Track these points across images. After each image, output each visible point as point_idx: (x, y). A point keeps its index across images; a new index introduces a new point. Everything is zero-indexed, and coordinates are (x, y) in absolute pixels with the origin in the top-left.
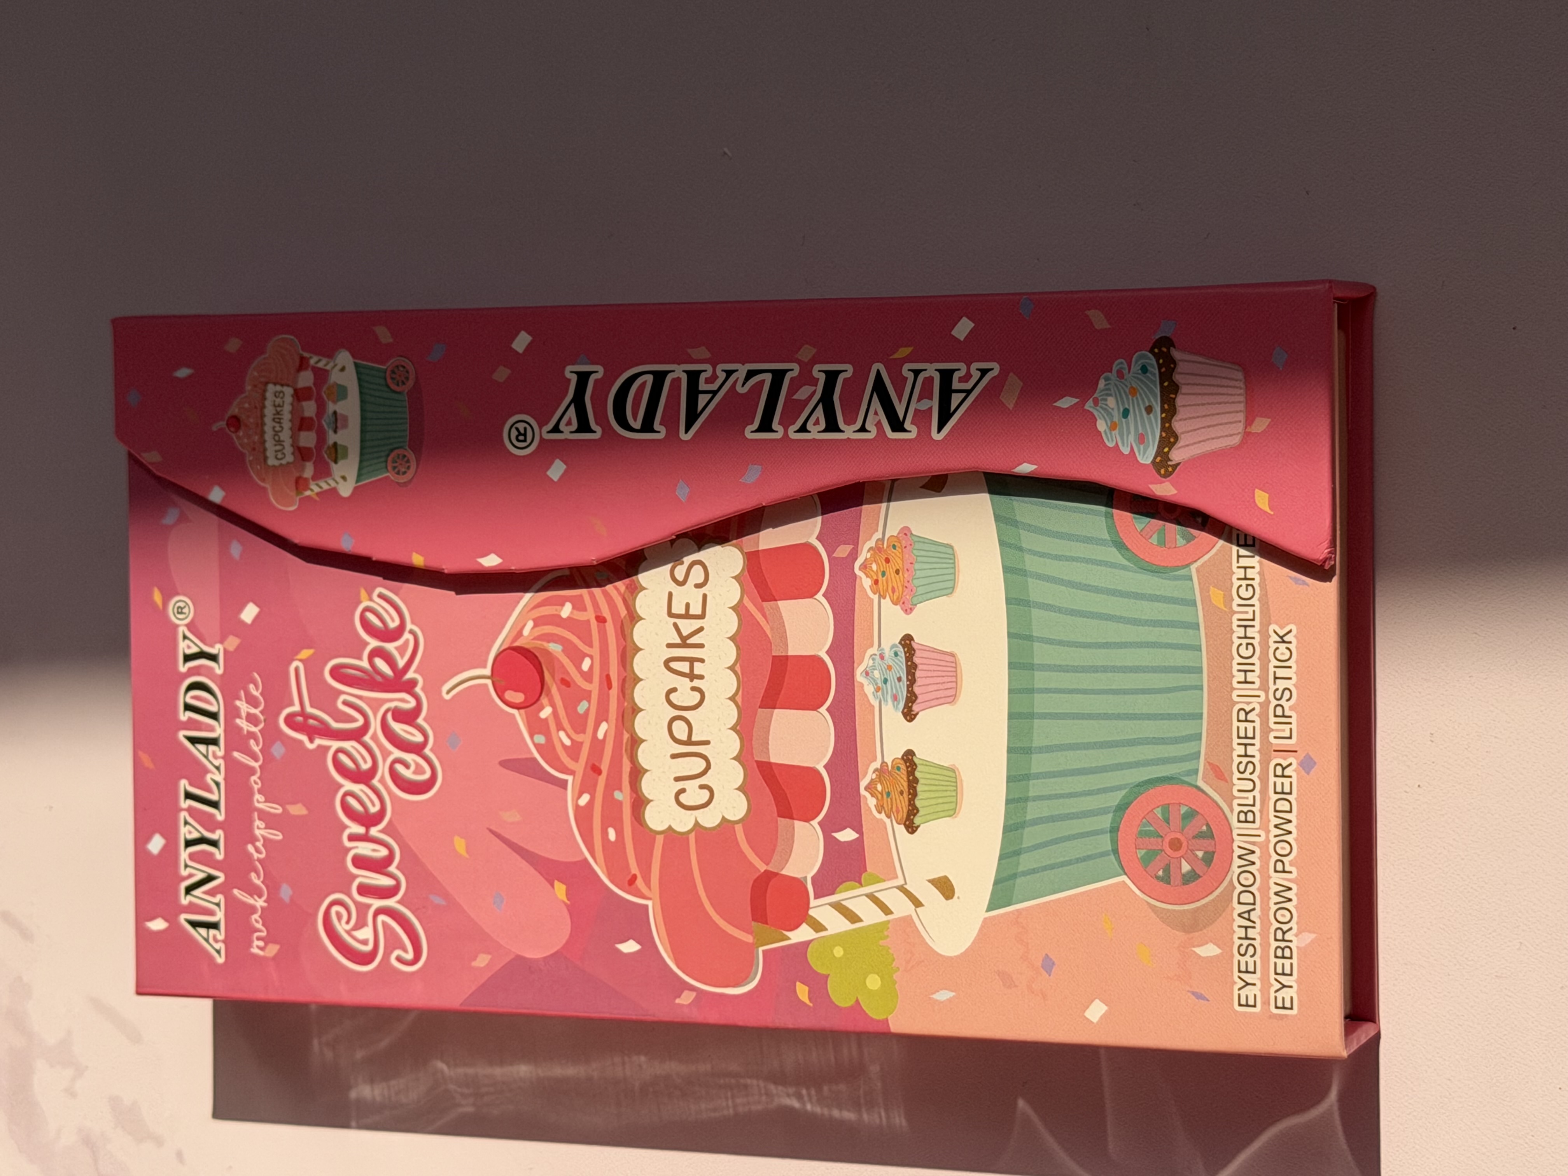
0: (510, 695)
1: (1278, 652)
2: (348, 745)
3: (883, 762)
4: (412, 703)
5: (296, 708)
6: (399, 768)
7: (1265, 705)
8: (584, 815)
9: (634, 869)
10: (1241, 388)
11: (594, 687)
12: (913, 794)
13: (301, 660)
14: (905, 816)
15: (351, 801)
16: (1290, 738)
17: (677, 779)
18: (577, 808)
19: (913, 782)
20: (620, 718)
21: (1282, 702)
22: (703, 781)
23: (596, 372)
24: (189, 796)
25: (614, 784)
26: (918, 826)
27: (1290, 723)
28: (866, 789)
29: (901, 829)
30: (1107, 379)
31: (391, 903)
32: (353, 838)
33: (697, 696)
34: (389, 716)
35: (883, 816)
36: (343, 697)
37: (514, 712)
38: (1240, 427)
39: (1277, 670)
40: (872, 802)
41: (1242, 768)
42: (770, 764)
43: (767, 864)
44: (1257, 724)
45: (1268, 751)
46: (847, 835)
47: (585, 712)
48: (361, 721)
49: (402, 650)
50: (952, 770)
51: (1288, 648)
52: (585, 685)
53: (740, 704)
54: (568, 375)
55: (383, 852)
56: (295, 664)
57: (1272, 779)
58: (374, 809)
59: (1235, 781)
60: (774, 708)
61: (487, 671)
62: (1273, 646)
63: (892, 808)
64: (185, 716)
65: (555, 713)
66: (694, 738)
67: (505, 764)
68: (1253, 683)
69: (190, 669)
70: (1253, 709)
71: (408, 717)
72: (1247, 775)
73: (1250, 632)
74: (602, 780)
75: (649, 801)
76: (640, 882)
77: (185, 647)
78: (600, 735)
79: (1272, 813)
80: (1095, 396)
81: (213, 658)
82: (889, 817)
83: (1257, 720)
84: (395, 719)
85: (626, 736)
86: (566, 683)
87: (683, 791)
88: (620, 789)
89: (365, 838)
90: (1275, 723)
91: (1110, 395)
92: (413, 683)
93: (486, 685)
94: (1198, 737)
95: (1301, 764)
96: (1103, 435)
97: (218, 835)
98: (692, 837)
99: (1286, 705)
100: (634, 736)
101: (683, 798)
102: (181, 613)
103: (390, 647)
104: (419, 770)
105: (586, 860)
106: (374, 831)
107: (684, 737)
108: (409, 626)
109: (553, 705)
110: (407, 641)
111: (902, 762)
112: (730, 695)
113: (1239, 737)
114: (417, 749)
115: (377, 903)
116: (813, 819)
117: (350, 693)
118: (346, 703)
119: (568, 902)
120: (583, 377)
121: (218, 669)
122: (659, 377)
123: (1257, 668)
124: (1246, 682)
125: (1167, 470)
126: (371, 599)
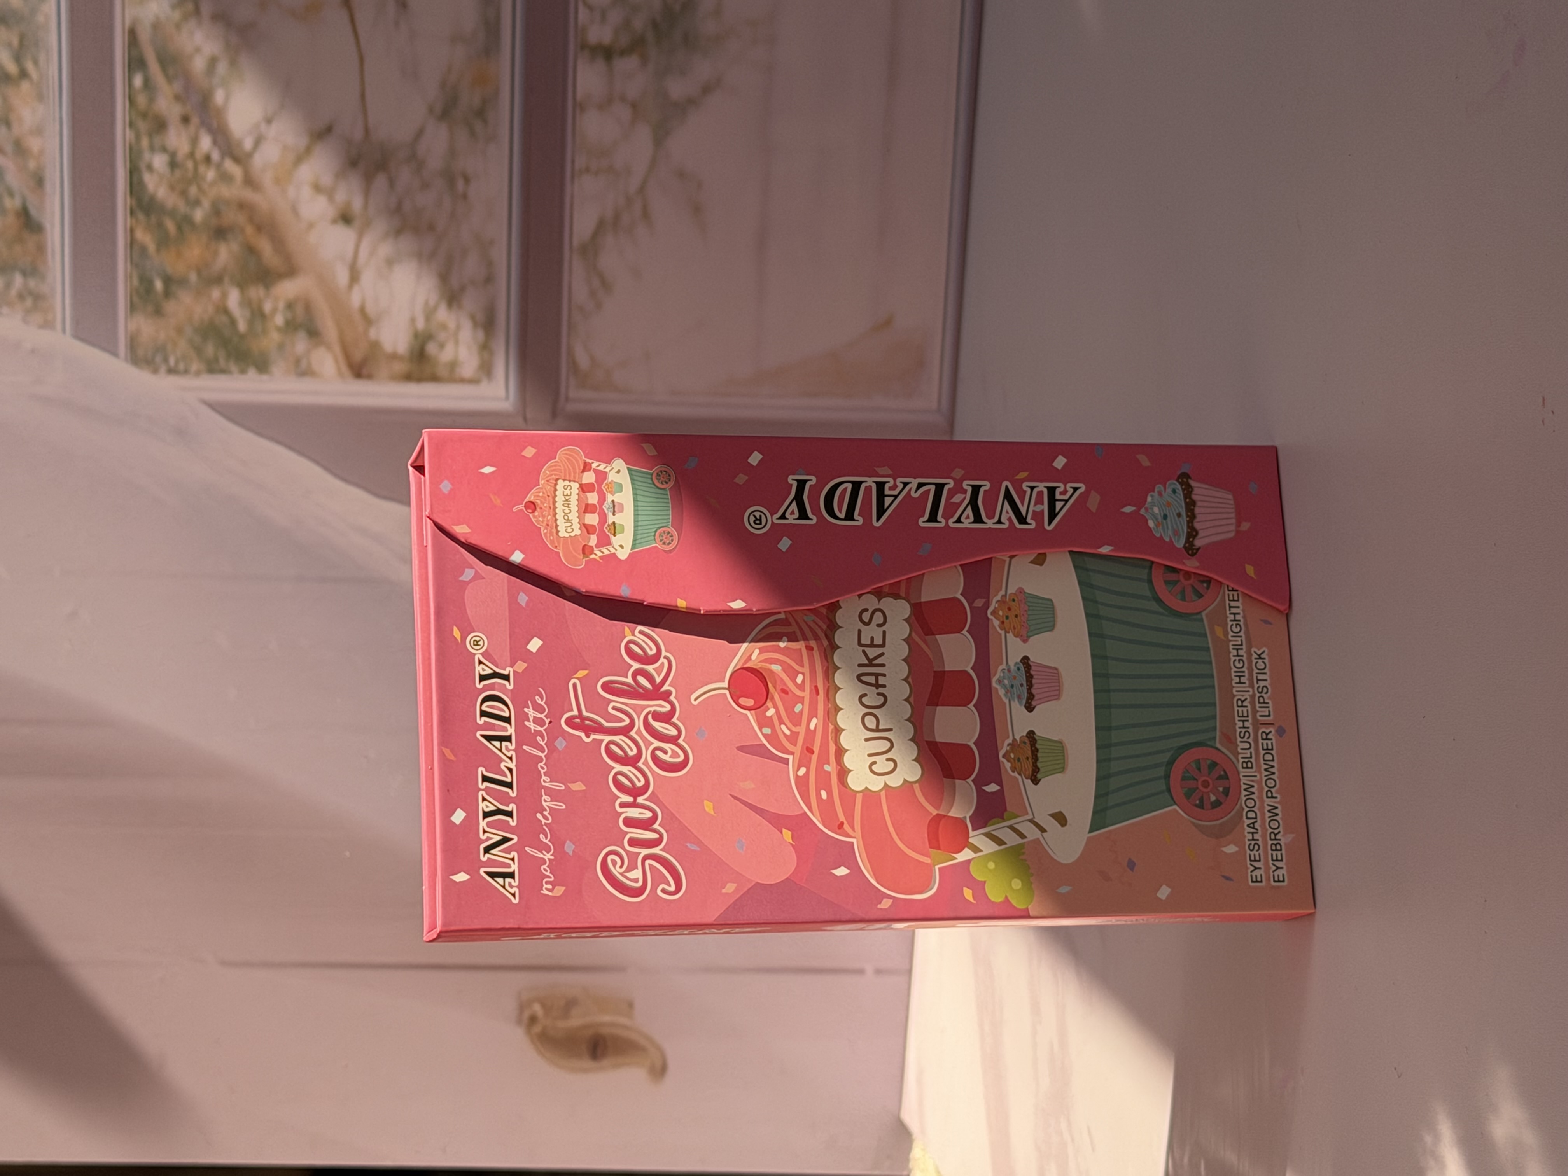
0: (742, 701)
1: (1258, 665)
2: (617, 738)
3: (1014, 740)
4: (668, 708)
5: (575, 712)
6: (659, 753)
7: (1253, 697)
8: (802, 783)
9: (842, 818)
10: (1232, 504)
11: (806, 694)
12: (1035, 759)
13: (577, 678)
14: (1031, 773)
15: (622, 779)
16: (1269, 716)
17: (870, 755)
18: (797, 778)
19: (1035, 751)
20: (826, 715)
21: (1263, 694)
22: (889, 755)
23: (811, 480)
24: (485, 779)
25: (823, 759)
26: (1040, 780)
27: (1268, 707)
28: (1004, 756)
29: (1028, 782)
30: (1152, 496)
31: (656, 850)
32: (623, 805)
33: (882, 699)
34: (650, 717)
35: (1016, 774)
36: (612, 704)
37: (747, 712)
38: (1233, 528)
39: (1259, 675)
40: (1008, 765)
41: (1242, 735)
42: (936, 743)
43: (938, 810)
44: (1249, 708)
45: (1257, 724)
46: (992, 788)
47: (799, 712)
48: (627, 721)
49: (658, 671)
50: (1060, 742)
51: (1264, 662)
52: (798, 693)
53: (913, 704)
54: (790, 481)
55: (649, 814)
56: (573, 681)
57: (1260, 741)
58: (640, 784)
59: (1238, 743)
60: (937, 705)
61: (725, 684)
62: (1255, 661)
63: (1022, 770)
64: (481, 721)
65: (778, 712)
66: (881, 727)
67: (741, 749)
68: (1244, 683)
69: (484, 686)
70: (1246, 699)
71: (666, 718)
72: (1245, 739)
73: (1241, 653)
74: (815, 757)
75: (850, 771)
76: (846, 827)
77: (480, 670)
78: (812, 727)
79: (1262, 762)
80: (1146, 506)
81: (506, 678)
82: (1020, 774)
83: (1249, 705)
84: (654, 719)
85: (831, 727)
86: (785, 691)
87: (875, 763)
88: (829, 764)
89: (634, 805)
90: (1260, 707)
91: (1155, 506)
92: (669, 693)
93: (725, 694)
94: (1214, 717)
95: (1277, 731)
96: (1153, 529)
97: (512, 807)
98: (883, 793)
99: (1265, 696)
100: (837, 726)
101: (874, 768)
102: (477, 645)
103: (650, 668)
104: (675, 755)
105: (805, 813)
106: (640, 800)
107: (874, 727)
108: (664, 653)
109: (776, 707)
110: (663, 664)
111: (1026, 739)
112: (905, 697)
113: (1239, 717)
114: (673, 740)
115: (644, 852)
116: (968, 778)
117: (618, 701)
118: (614, 708)
119: (794, 843)
120: (801, 484)
121: (510, 686)
122: (856, 486)
123: (1246, 674)
124: (1240, 683)
125: (1192, 552)
126: (633, 635)
